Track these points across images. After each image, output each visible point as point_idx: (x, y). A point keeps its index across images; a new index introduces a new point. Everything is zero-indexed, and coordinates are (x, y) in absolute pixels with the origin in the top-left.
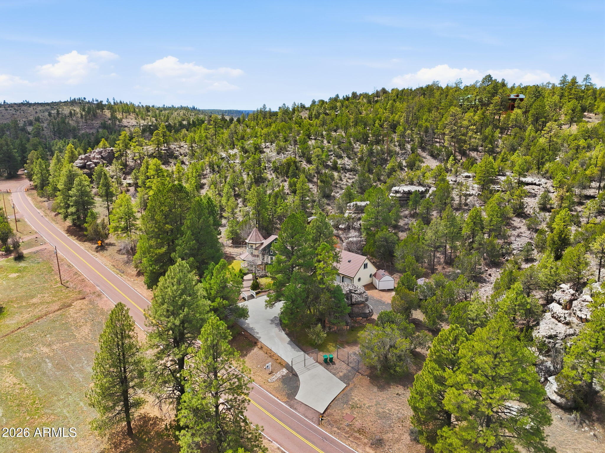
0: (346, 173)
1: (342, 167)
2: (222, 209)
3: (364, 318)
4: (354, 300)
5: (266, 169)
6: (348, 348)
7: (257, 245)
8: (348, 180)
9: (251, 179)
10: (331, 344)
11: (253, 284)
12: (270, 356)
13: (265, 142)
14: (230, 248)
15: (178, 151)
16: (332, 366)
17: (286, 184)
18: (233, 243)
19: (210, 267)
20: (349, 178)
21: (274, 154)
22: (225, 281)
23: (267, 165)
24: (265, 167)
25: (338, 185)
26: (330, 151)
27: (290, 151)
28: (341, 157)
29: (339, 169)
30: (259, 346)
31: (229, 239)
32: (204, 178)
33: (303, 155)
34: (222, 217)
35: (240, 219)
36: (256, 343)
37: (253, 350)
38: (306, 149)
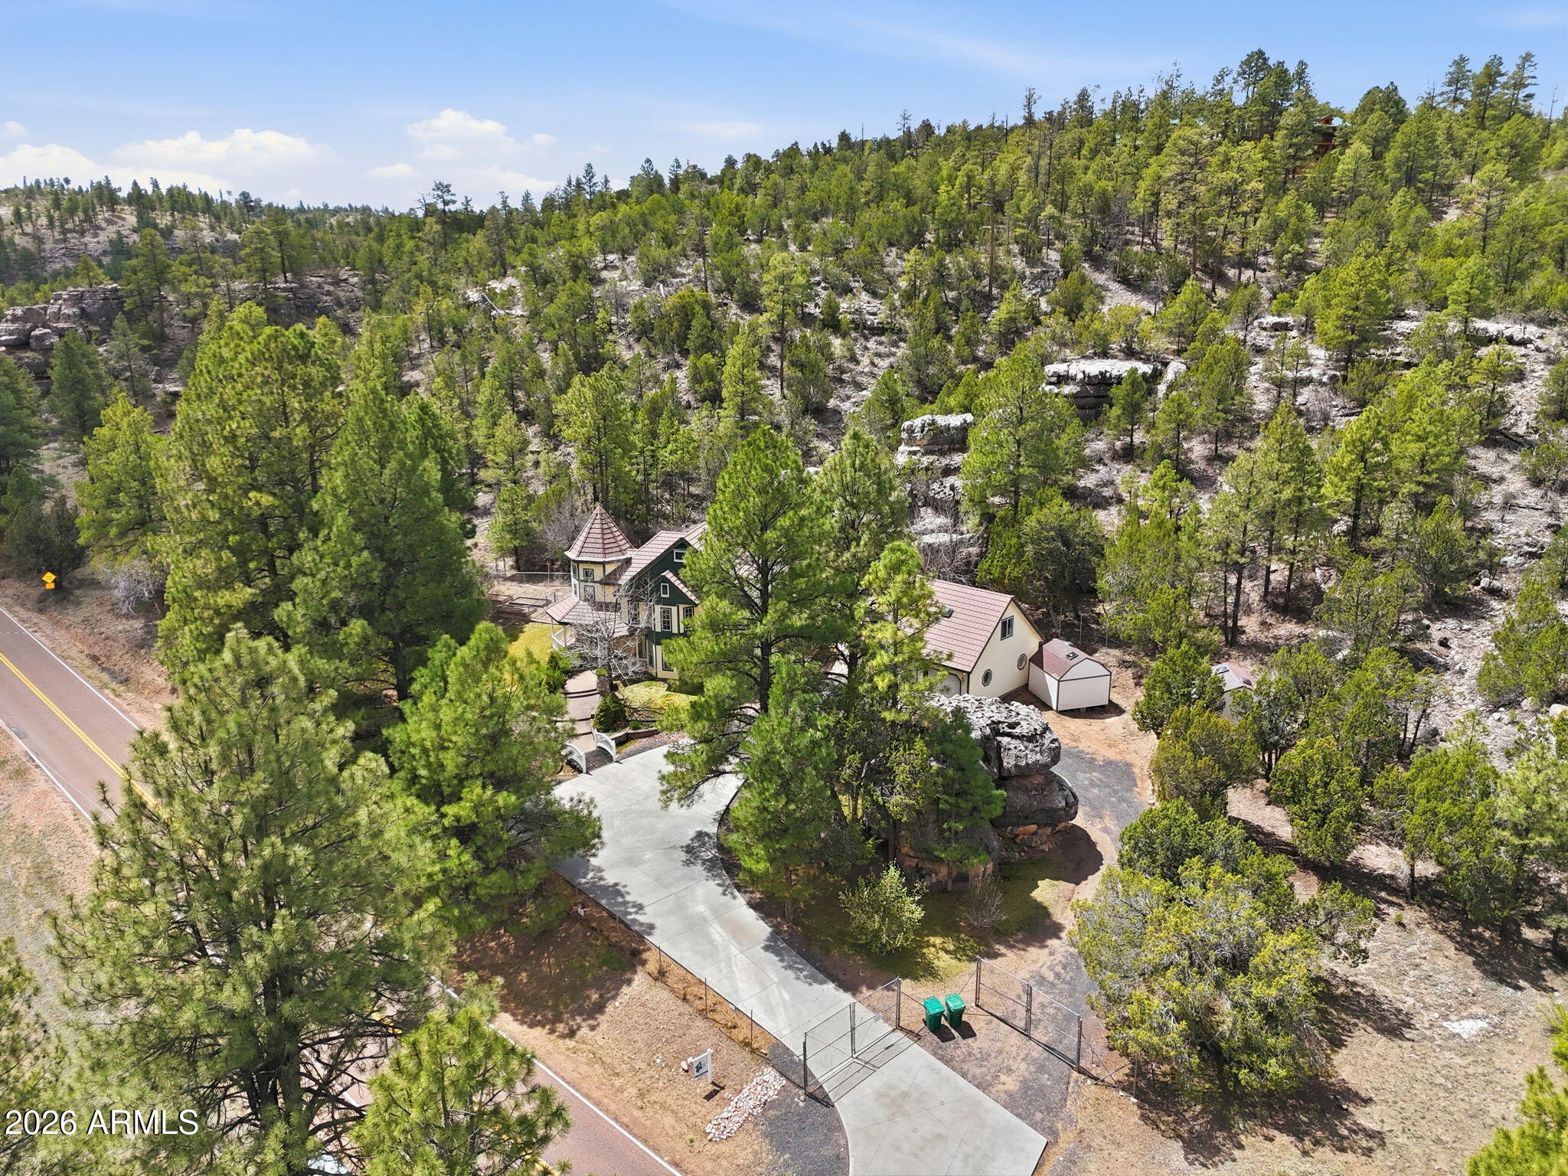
0: (867, 339)
1: (853, 321)
2: (477, 460)
3: (1046, 825)
4: (1009, 762)
5: (611, 330)
6: (1011, 955)
7: (609, 569)
8: (876, 360)
9: (567, 363)
10: (937, 940)
11: (604, 710)
12: (703, 1013)
13: (605, 252)
14: (508, 584)
15: (329, 293)
16: (960, 1046)
17: (682, 376)
18: (517, 567)
19: (437, 655)
20: (878, 355)
21: (635, 285)
22: (497, 710)
23: (614, 319)
24: (610, 324)
25: (844, 376)
26: (814, 272)
27: (684, 275)
28: (847, 290)
29: (844, 327)
30: (652, 966)
31: (503, 552)
32: (413, 368)
33: (729, 285)
34: (474, 481)
35: (539, 488)
36: (636, 953)
37: (629, 982)
38: (738, 265)
